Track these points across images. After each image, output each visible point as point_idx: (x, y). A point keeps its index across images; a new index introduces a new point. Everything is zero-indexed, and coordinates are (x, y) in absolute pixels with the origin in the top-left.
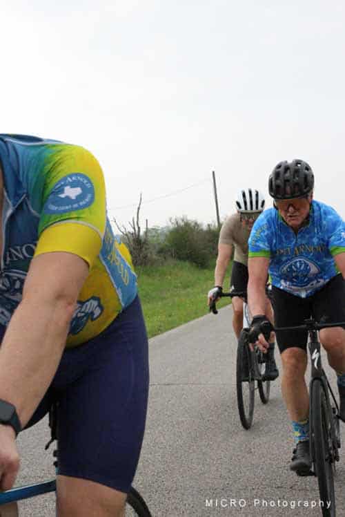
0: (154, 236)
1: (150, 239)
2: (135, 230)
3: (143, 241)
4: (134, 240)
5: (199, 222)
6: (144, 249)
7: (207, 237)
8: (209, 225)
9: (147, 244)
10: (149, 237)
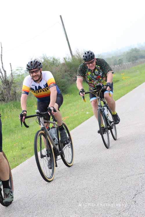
0: (19, 75)
1: (16, 78)
2: (2, 74)
3: (10, 81)
4: (2, 82)
5: (56, 58)
6: (12, 88)
7: (64, 68)
8: (65, 59)
9: (14, 83)
10: (15, 77)
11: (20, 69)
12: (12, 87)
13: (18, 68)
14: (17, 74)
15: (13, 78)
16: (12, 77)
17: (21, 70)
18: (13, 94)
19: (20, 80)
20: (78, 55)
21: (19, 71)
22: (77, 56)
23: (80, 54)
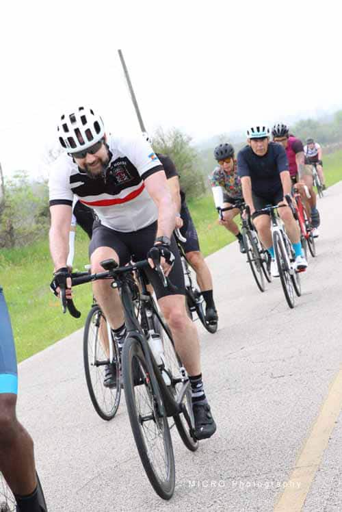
0: (20, 190)
1: (13, 197)
6: (4, 218)
9: (10, 207)
10: (11, 193)
11: (23, 174)
12: (3, 216)
13: (18, 173)
14: (15, 185)
15: (7, 195)
16: (3, 193)
17: (25, 177)
18: (6, 231)
19: (23, 200)
20: (161, 141)
21: (21, 179)
22: (158, 143)
23: (166, 138)
